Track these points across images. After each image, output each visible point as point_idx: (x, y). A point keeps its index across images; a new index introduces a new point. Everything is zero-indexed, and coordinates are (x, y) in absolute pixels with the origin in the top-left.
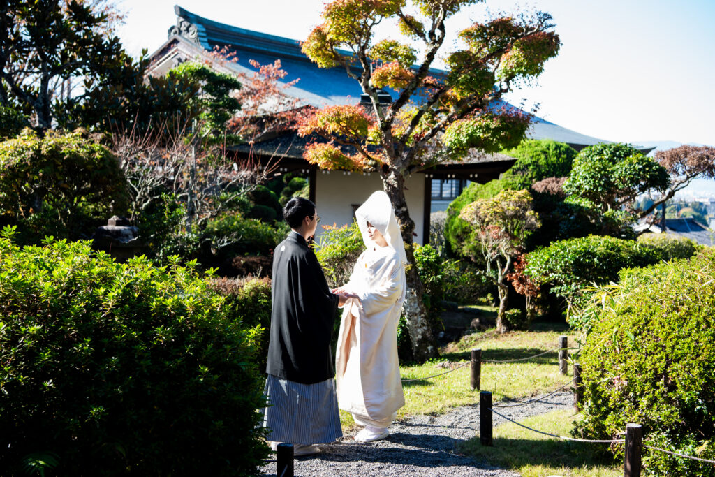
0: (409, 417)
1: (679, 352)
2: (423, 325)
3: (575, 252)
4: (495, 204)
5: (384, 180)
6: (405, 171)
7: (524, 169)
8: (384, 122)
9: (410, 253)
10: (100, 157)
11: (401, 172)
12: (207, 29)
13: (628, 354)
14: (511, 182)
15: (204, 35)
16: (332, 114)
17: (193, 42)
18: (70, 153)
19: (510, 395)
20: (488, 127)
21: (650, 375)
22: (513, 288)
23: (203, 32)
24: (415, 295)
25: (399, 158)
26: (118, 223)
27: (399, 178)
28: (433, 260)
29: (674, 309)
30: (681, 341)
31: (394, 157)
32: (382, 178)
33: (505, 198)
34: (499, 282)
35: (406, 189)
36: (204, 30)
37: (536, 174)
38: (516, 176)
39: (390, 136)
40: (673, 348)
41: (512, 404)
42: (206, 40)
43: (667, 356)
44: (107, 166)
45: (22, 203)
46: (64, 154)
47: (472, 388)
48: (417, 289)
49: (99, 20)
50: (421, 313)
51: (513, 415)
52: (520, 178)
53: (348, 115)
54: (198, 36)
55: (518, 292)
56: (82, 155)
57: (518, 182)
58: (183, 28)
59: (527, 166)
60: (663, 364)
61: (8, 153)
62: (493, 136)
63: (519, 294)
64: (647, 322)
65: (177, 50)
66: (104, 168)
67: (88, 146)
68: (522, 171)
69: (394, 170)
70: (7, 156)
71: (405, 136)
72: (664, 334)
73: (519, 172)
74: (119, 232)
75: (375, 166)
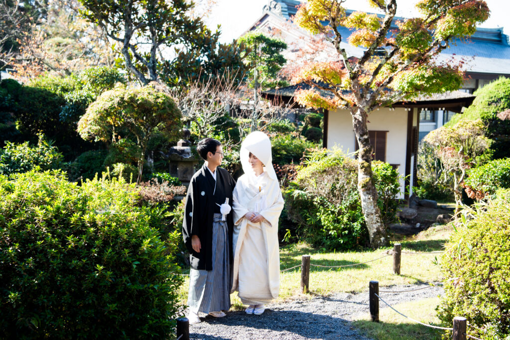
0: (332, 294)
1: (499, 262)
2: (378, 222)
3: (503, 169)
4: (452, 131)
5: (353, 116)
6: (368, 109)
7: (497, 101)
8: (352, 73)
9: (368, 169)
10: (162, 101)
11: (366, 109)
12: (288, 5)
13: (466, 261)
14: (487, 112)
15: (286, 10)
16: (311, 69)
17: (278, 15)
18: (142, 99)
19: (424, 280)
20: (423, 76)
21: (478, 279)
22: (466, 194)
23: (285, 8)
24: (372, 200)
25: (364, 99)
26: (184, 145)
27: (364, 114)
28: (390, 174)
29: (503, 227)
30: (502, 254)
31: (360, 99)
32: (351, 114)
33: (462, 126)
34: (455, 189)
35: (368, 122)
36: (286, 6)
37: (507, 105)
38: (491, 106)
39: (357, 83)
40: (496, 259)
41: (423, 286)
42: (287, 13)
43: (491, 265)
44: (167, 107)
45: (115, 132)
46: (138, 100)
47: (394, 273)
48: (373, 196)
49: (190, 6)
50: (376, 213)
51: (416, 296)
52: (494, 108)
53: (322, 69)
54: (282, 11)
55: (469, 197)
56: (150, 100)
57: (492, 111)
58: (272, 6)
59: (500, 99)
60: (487, 271)
61: (105, 100)
62: (427, 82)
63: (470, 198)
64: (483, 236)
65: (268, 21)
66: (164, 109)
67: (155, 94)
68: (496, 103)
69: (360, 108)
70: (104, 102)
71: (368, 83)
72: (491, 247)
73: (494, 103)
74: (183, 151)
75: (347, 105)
